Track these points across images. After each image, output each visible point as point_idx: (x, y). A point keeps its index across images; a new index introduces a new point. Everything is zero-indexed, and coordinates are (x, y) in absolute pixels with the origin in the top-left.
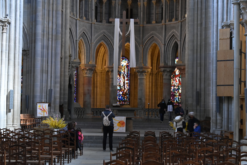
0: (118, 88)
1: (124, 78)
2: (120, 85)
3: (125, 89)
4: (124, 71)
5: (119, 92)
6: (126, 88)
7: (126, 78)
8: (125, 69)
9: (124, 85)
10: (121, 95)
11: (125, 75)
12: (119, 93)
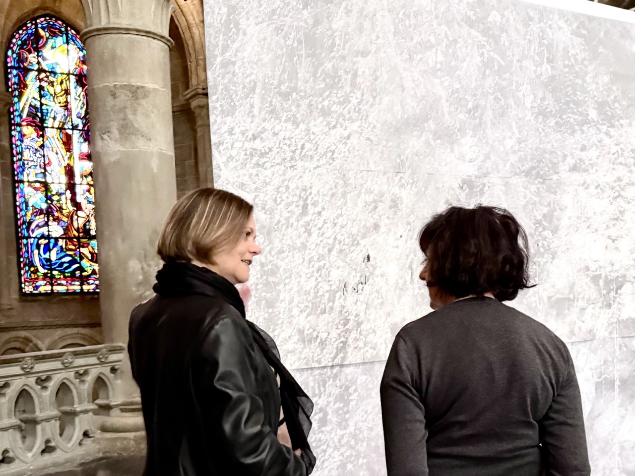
0: (37, 199)
1: (68, 143)
2: (46, 186)
3: (78, 206)
4: (66, 106)
5: (47, 224)
6: (84, 204)
7: (80, 146)
8: (67, 92)
9: (71, 187)
10: (56, 239)
11: (74, 128)
12: (44, 230)
